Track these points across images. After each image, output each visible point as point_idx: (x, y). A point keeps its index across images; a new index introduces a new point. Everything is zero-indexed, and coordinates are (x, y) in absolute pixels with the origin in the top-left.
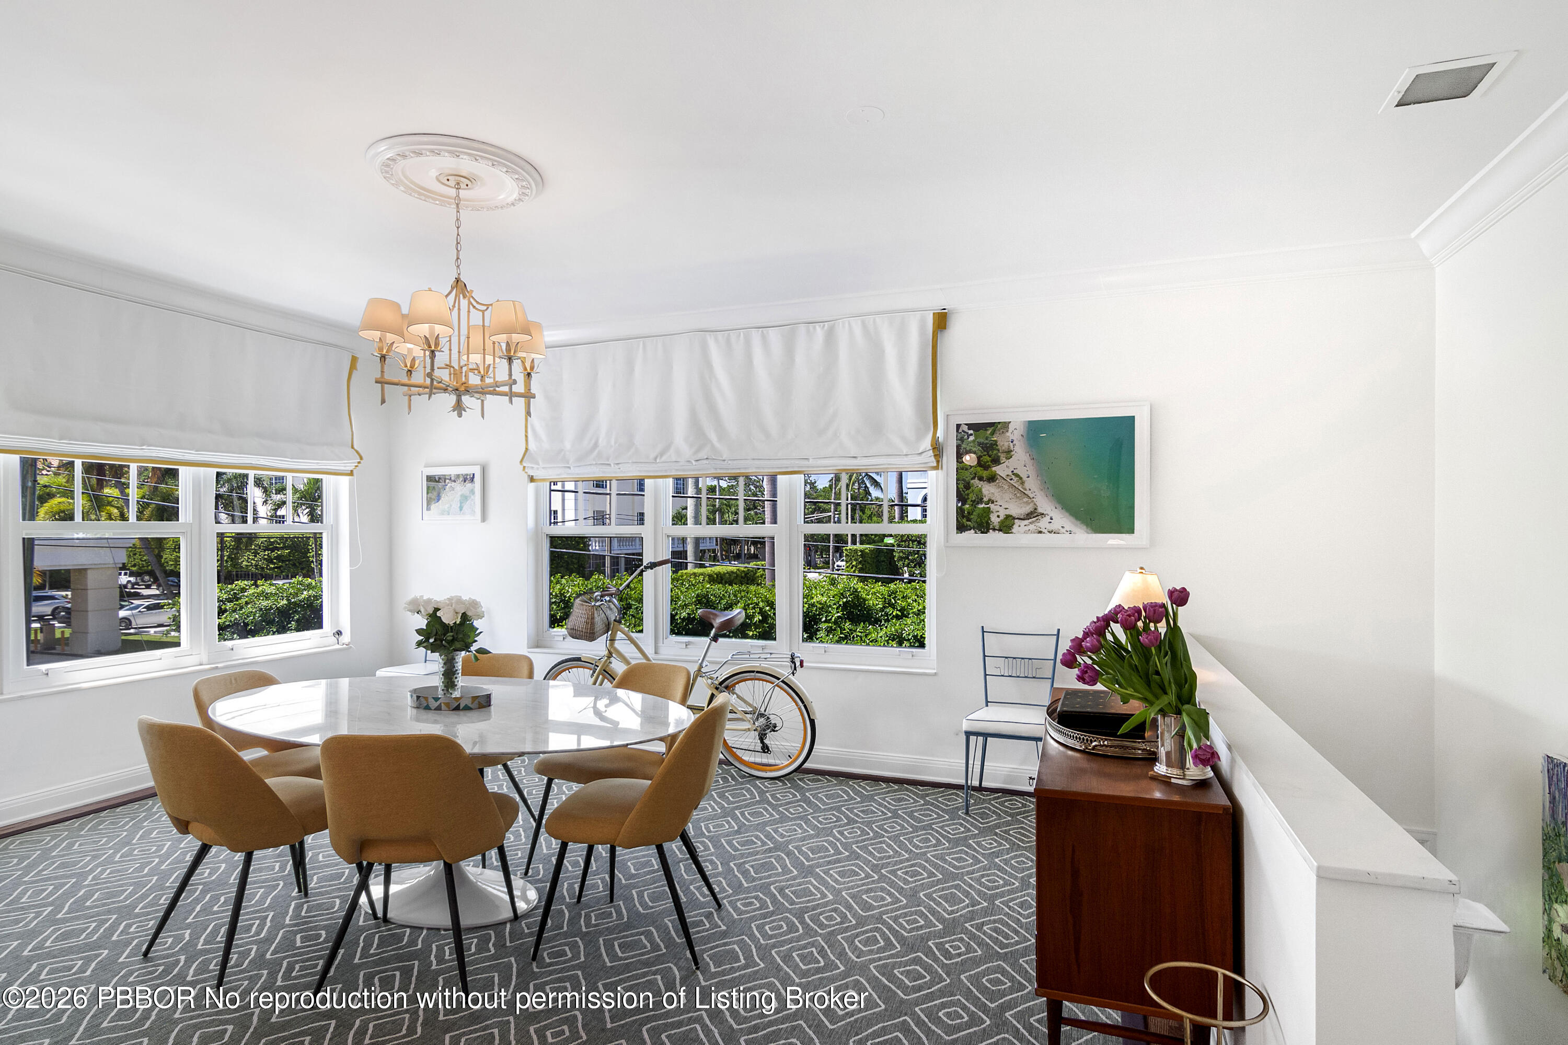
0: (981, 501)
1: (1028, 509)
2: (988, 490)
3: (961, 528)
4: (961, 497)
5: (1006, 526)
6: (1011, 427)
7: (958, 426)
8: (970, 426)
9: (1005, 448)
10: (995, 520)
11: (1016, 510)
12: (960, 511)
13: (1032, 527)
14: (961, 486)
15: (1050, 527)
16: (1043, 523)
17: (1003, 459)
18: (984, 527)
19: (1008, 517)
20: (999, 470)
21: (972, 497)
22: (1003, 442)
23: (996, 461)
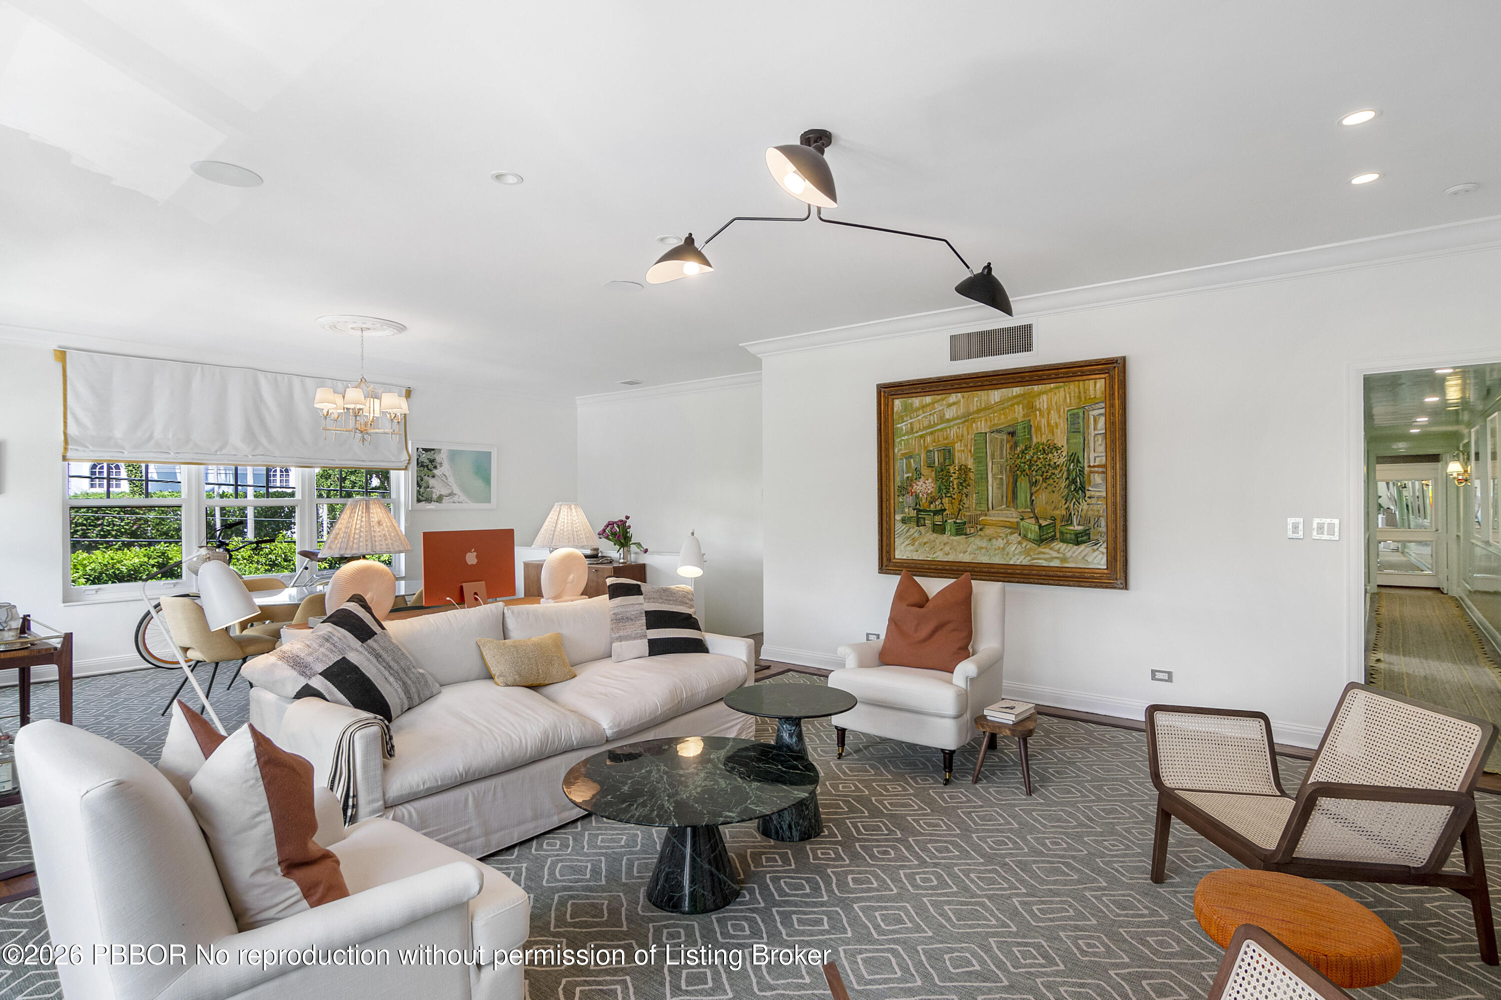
0: (428, 487)
1: (449, 492)
2: (432, 482)
3: (419, 501)
4: (419, 485)
5: (440, 499)
6: (442, 452)
7: (418, 449)
8: (424, 449)
9: (439, 462)
10: (435, 497)
11: (444, 492)
12: (418, 492)
13: (451, 500)
14: (419, 479)
15: (459, 500)
16: (456, 498)
17: (438, 467)
18: (429, 500)
19: (441, 495)
20: (435, 471)
21: (424, 485)
22: (438, 458)
23: (435, 467)
